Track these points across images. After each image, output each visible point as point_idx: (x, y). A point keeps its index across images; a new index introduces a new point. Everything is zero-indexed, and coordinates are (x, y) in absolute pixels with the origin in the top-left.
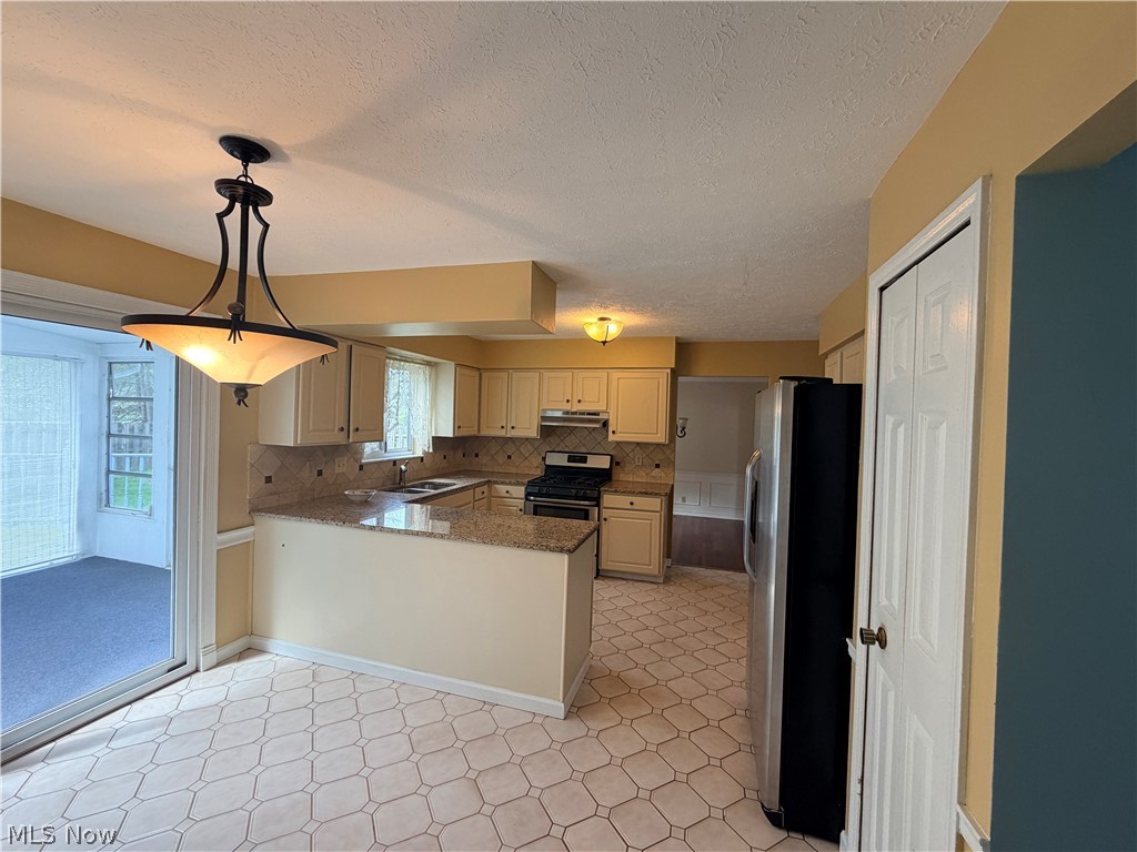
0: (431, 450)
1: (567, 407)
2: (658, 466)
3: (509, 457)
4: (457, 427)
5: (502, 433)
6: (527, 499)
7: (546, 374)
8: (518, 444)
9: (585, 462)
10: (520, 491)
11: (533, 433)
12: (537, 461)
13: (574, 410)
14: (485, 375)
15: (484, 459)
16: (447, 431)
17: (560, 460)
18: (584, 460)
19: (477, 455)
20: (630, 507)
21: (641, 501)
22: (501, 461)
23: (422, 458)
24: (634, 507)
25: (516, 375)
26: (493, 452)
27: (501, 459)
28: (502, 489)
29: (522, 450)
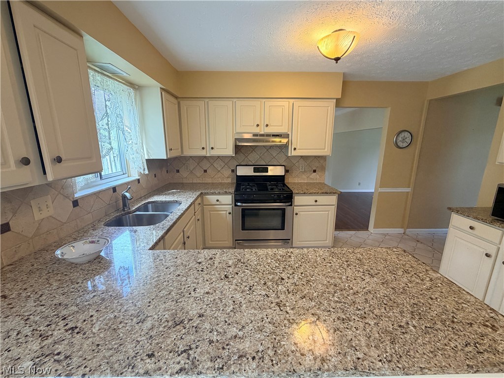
0: (147, 172)
1: (257, 130)
2: (315, 171)
3: (205, 171)
4: (169, 149)
5: (203, 153)
6: (236, 205)
7: (239, 103)
8: (212, 161)
9: (267, 172)
10: (228, 199)
11: (230, 151)
12: (228, 172)
13: (262, 133)
14: (183, 103)
15: (184, 173)
16: (161, 154)
17: (247, 171)
18: (266, 170)
19: (178, 171)
20: (314, 203)
21: (322, 199)
22: (198, 174)
23: (139, 180)
24: (317, 203)
25: (212, 103)
26: (191, 168)
27: (199, 173)
28: (212, 198)
29: (215, 165)
